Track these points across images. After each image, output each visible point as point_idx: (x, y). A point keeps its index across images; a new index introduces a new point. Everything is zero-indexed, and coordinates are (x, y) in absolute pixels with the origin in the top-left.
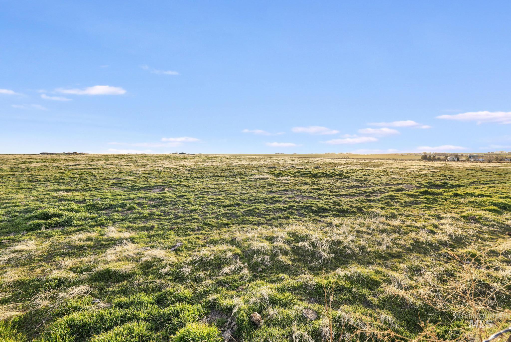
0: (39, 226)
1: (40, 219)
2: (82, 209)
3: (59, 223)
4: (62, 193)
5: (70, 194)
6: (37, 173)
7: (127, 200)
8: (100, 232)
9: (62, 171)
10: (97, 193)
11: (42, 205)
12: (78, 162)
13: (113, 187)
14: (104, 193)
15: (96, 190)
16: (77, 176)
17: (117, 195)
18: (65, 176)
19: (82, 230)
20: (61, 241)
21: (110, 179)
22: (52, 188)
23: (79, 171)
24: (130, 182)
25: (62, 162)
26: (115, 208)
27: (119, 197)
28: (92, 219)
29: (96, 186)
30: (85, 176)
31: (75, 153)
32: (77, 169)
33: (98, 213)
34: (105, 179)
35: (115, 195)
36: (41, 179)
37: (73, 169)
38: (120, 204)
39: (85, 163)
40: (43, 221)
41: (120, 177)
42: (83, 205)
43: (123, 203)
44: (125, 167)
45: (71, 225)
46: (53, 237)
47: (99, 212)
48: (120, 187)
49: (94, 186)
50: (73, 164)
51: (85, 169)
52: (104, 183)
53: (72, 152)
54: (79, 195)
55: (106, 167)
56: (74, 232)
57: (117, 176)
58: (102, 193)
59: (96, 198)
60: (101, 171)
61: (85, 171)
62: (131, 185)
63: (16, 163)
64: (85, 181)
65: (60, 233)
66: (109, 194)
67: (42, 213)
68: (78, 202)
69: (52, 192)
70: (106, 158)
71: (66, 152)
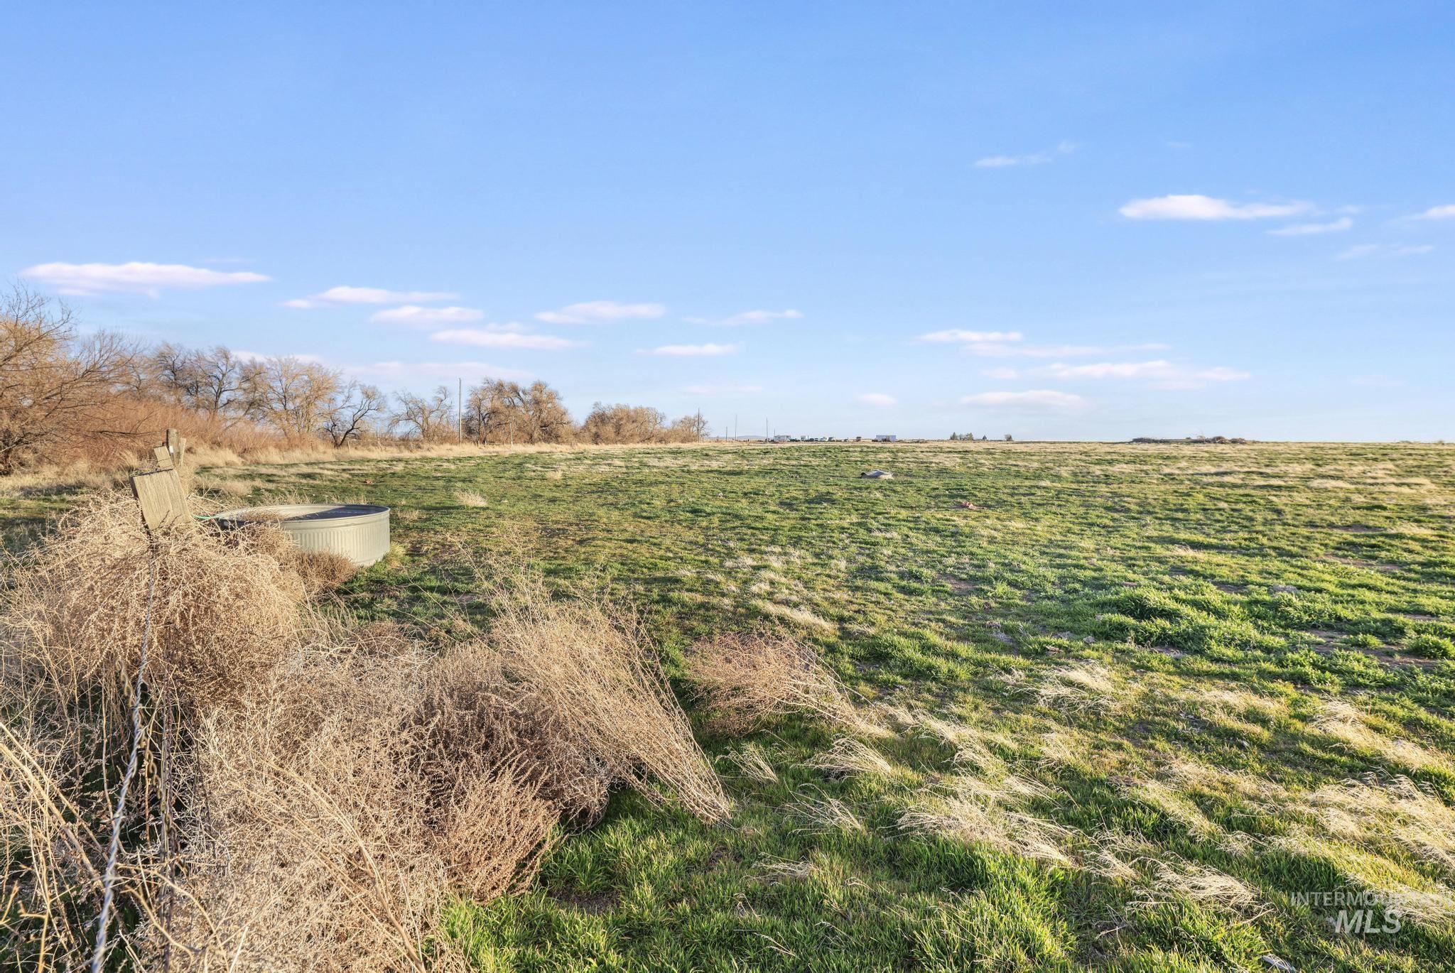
0: (1119, 631)
1: (1123, 613)
2: (1237, 609)
3: (1170, 636)
4: (1180, 552)
5: (1202, 555)
6: (1125, 489)
7: (1406, 612)
8: (1295, 703)
9: (1183, 488)
10: (1283, 566)
11: (1130, 575)
12: (1225, 467)
13: (1345, 557)
14: (1311, 573)
15: (1280, 555)
16: (1223, 505)
17: (1361, 586)
18: (1190, 503)
19: (1235, 677)
20: (1173, 695)
21: (1332, 526)
22: (1155, 534)
23: (1230, 491)
24: (1415, 546)
25: (1183, 464)
26: (1356, 634)
27: (1370, 596)
28: (1268, 650)
29: (1283, 544)
30: (1247, 510)
31: (1219, 440)
32: (1222, 485)
33: (1287, 636)
34: (1311, 524)
35: (1354, 587)
36: (1133, 507)
37: (1212, 484)
38: (1375, 621)
39: (1246, 469)
40: (1131, 621)
41: (1371, 523)
42: (1239, 597)
43: (1387, 622)
44: (1393, 488)
45: (1200, 652)
46: (1150, 674)
47: (1292, 633)
48: (1375, 558)
49: (1275, 544)
50: (1213, 470)
51: (1246, 486)
52: (1308, 538)
53: (1209, 435)
54: (1227, 565)
55: (1316, 483)
56: (1210, 675)
57: (1358, 518)
58: (1303, 568)
59: (1282, 584)
60: (1300, 498)
61: (1247, 492)
62: (1420, 559)
63: (1084, 461)
64: (1245, 523)
65: (1172, 669)
66: (1327, 577)
67: (1131, 599)
68: (1222, 585)
69: (1156, 542)
70: (1318, 456)
71: (1194, 438)
